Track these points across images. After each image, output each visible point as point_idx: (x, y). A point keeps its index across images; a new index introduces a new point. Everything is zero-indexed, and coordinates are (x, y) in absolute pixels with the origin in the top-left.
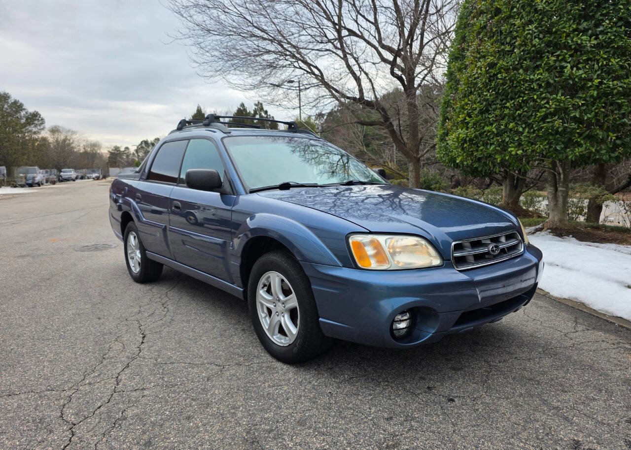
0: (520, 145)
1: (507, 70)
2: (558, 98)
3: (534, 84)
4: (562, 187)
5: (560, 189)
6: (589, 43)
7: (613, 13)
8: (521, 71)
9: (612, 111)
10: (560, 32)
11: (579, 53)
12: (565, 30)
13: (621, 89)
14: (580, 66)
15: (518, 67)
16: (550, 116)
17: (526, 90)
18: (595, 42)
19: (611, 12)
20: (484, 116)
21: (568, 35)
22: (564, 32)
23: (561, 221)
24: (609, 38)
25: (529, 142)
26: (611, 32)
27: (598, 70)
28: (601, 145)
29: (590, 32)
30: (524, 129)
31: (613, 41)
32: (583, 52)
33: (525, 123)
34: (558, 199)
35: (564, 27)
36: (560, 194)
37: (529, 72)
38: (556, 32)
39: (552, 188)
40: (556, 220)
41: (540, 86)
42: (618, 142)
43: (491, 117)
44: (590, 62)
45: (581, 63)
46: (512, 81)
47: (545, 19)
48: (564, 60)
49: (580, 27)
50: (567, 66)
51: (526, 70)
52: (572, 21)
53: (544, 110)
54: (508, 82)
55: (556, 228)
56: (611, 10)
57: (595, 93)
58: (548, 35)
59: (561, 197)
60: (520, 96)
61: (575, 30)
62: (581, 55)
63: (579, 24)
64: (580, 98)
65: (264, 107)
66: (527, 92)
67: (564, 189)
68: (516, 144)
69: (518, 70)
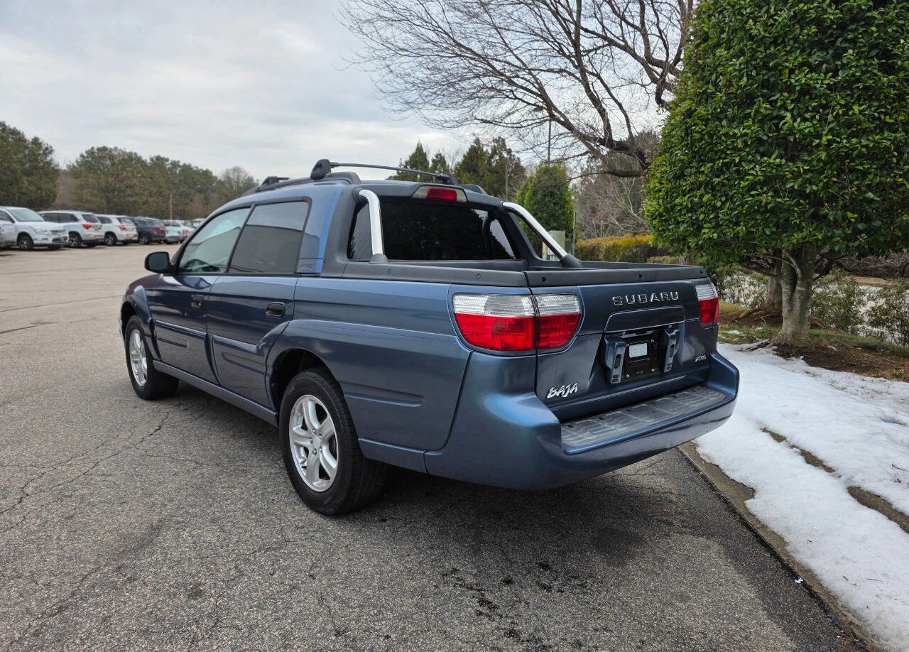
0: (717, 226)
1: (706, 122)
2: (772, 161)
3: (739, 141)
4: (801, 286)
5: (798, 288)
6: (821, 82)
7: (863, 38)
8: (724, 123)
9: (851, 182)
10: (781, 67)
11: (807, 97)
12: (787, 64)
13: (864, 150)
14: (808, 115)
15: (722, 116)
16: (758, 187)
17: (728, 149)
18: (832, 81)
19: (860, 36)
20: (678, 184)
21: (792, 71)
22: (787, 67)
23: (794, 334)
24: (853, 75)
25: (730, 222)
26: (857, 67)
27: (832, 122)
28: (835, 230)
29: (824, 66)
30: (724, 203)
31: (859, 80)
32: (813, 96)
33: (726, 195)
34: (795, 303)
35: (787, 61)
36: (797, 295)
37: (735, 123)
38: (775, 67)
39: (787, 287)
40: (788, 333)
41: (746, 145)
42: (860, 226)
43: (685, 185)
44: (821, 110)
45: (810, 111)
46: (711, 136)
47: (761, 49)
48: (784, 107)
49: (810, 60)
50: (786, 116)
51: (731, 121)
52: (799, 51)
53: (750, 177)
54: (706, 137)
55: (786, 345)
56: (861, 34)
57: (823, 155)
58: (764, 72)
59: (798, 301)
60: (719, 158)
61: (801, 65)
62: (811, 99)
63: (810, 55)
64: (805, 162)
65: (506, 143)
66: (729, 152)
67: (803, 289)
68: (713, 224)
69: (720, 120)
